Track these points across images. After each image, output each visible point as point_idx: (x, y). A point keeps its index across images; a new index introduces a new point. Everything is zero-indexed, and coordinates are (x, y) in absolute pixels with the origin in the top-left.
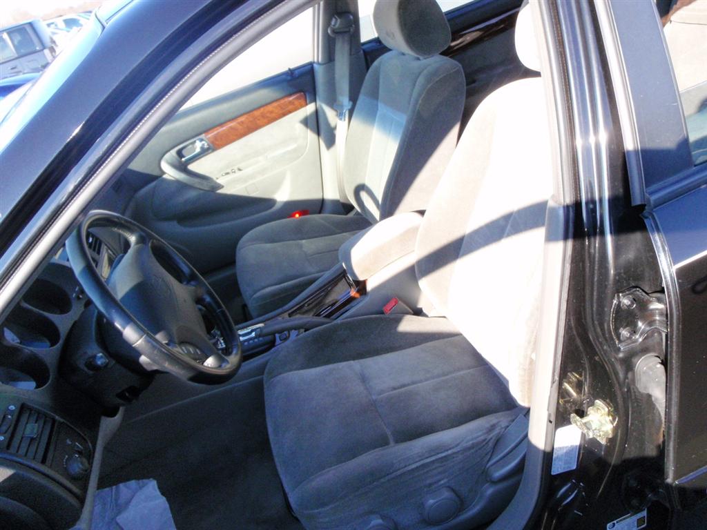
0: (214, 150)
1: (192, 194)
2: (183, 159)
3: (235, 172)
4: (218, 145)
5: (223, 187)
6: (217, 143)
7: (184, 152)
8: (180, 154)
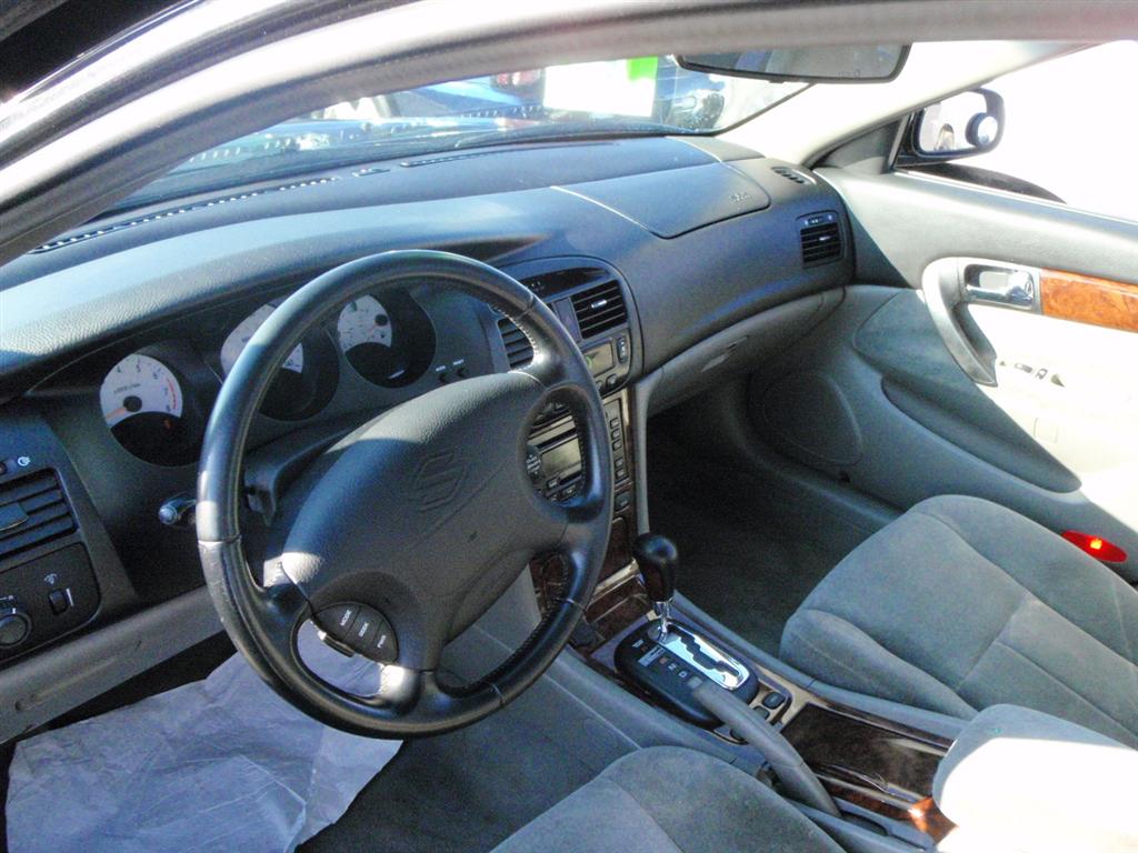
0: (1034, 311)
1: (936, 355)
2: (970, 288)
3: (1041, 377)
4: (1051, 308)
5: (995, 385)
6: (1052, 303)
7: (983, 276)
8: (972, 274)
